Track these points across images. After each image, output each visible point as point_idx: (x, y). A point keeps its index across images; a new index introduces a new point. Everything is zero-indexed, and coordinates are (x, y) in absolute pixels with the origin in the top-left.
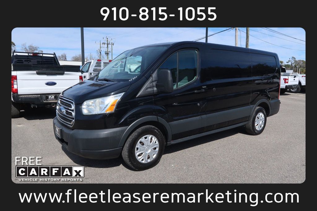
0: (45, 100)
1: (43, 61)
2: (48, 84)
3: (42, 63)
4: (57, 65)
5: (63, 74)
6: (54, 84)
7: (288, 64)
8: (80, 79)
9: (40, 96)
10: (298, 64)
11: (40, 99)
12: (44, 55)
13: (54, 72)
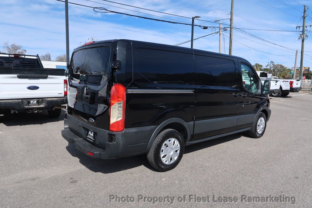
0: (26, 105)
1: (25, 63)
2: (30, 88)
3: (24, 65)
4: (40, 67)
5: (46, 78)
6: (36, 88)
7: (267, 67)
8: (64, 83)
9: (21, 100)
10: (276, 68)
11: (21, 104)
12: (26, 57)
13: (36, 75)
